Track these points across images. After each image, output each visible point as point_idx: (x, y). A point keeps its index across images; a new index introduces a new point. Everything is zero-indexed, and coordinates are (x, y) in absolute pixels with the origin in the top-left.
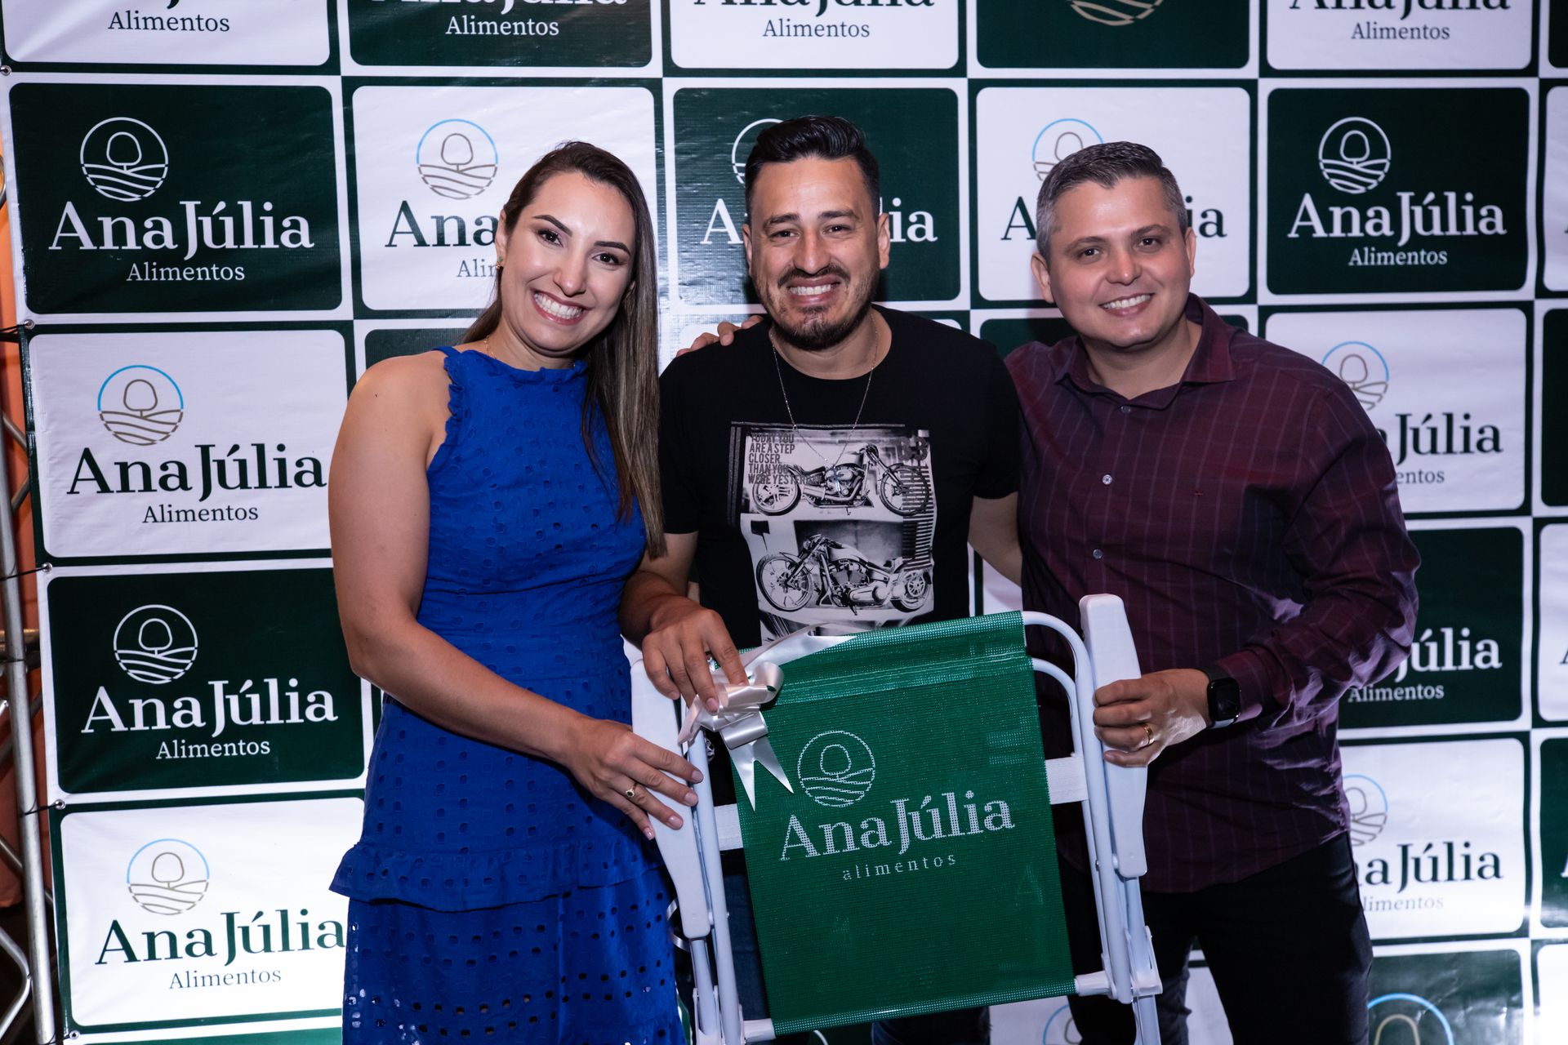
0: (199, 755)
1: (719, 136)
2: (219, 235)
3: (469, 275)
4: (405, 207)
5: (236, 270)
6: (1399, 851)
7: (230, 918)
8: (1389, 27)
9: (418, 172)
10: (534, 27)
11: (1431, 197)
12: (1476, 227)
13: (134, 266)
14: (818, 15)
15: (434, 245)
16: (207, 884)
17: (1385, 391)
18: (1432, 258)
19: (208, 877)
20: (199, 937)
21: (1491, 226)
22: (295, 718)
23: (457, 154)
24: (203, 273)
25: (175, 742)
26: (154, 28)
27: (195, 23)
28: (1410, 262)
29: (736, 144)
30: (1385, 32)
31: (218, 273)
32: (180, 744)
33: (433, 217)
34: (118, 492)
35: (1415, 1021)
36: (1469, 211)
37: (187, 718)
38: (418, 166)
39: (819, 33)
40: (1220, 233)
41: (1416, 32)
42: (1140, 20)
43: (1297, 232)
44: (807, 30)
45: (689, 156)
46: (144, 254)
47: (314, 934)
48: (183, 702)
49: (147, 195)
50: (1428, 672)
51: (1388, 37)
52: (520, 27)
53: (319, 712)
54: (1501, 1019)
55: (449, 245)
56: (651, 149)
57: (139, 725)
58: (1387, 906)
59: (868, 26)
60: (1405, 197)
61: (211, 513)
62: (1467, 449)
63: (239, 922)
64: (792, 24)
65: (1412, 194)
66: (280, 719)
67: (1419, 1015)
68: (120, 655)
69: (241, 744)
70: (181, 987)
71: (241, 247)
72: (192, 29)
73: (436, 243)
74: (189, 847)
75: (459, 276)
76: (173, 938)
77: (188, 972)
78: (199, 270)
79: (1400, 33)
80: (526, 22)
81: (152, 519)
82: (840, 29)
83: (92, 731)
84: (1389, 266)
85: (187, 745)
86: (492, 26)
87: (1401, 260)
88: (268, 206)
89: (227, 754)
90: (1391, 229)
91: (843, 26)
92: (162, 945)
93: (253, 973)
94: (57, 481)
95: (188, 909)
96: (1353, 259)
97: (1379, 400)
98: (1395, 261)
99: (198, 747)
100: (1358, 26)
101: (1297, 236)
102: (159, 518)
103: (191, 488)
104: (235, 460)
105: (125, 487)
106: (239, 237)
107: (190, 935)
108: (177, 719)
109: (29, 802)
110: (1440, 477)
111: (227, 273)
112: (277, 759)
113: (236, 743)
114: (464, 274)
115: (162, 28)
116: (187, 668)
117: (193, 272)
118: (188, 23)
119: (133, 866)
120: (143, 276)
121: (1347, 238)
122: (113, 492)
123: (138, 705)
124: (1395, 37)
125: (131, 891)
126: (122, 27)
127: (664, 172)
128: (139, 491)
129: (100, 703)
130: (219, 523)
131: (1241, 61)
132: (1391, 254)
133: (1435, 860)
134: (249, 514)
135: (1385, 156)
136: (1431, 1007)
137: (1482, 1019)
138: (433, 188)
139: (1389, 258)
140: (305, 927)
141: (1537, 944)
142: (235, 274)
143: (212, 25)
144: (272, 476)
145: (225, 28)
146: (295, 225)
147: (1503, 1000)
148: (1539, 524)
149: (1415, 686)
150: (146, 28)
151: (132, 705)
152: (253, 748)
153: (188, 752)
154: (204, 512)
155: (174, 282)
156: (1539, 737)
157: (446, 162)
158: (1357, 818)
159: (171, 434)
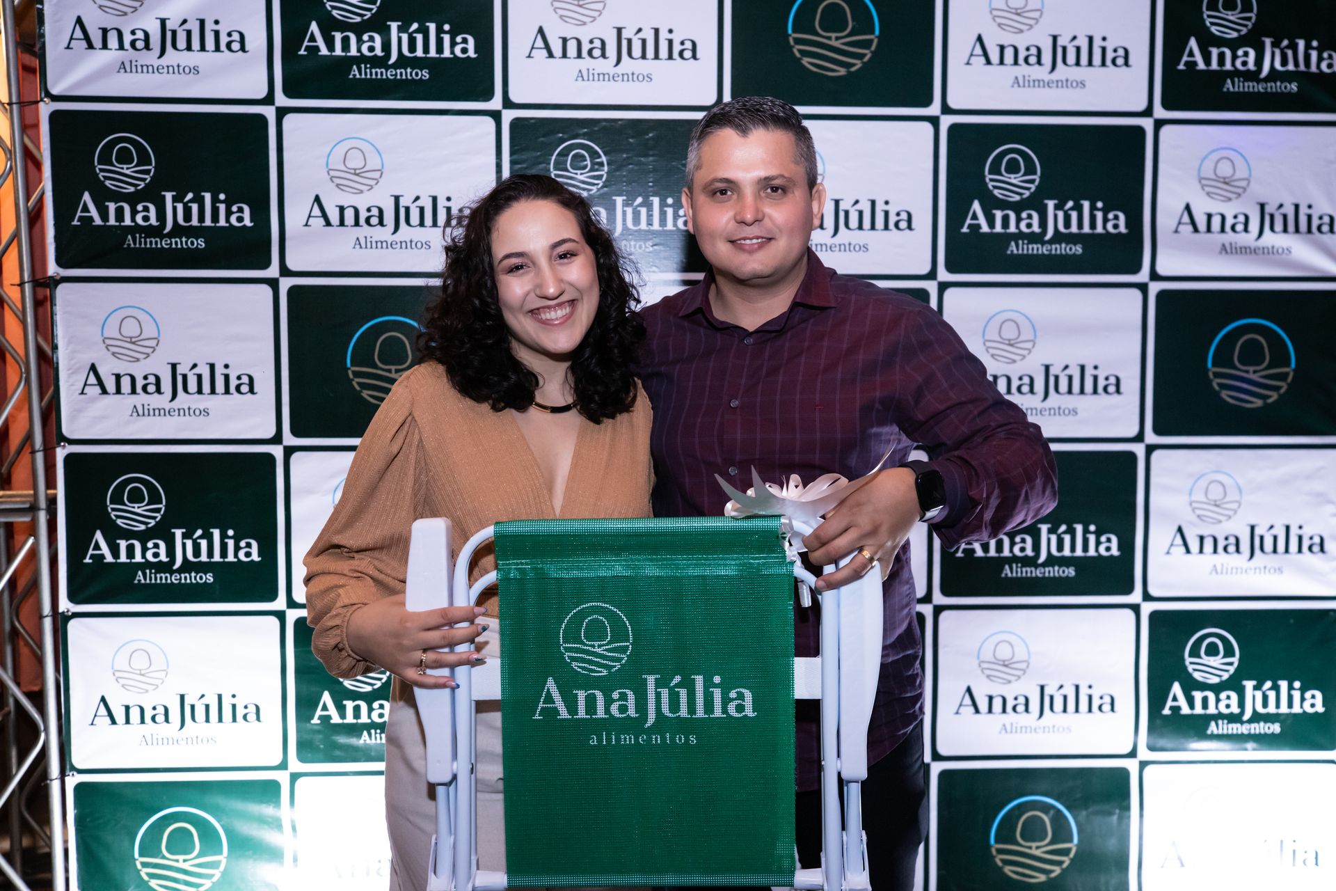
0: (164, 581)
1: (543, 152)
2: (187, 217)
3: (361, 247)
4: (317, 199)
5: (199, 241)
6: (1038, 689)
7: (182, 697)
8: (1039, 78)
9: (327, 173)
10: (411, 73)
11: (1070, 204)
12: (1104, 227)
13: (129, 237)
14: (615, 66)
15: (337, 226)
16: (167, 672)
17: (1033, 347)
18: (1071, 249)
19: (168, 668)
20: (161, 710)
21: (1116, 226)
22: (231, 558)
23: (355, 162)
24: (176, 243)
25: (148, 571)
26: (148, 72)
27: (176, 69)
28: (1053, 252)
29: (554, 158)
30: (1036, 83)
31: (186, 242)
32: (151, 573)
33: (337, 206)
34: (113, 394)
35: (1049, 817)
36: (1099, 215)
37: (156, 555)
38: (328, 169)
39: (616, 79)
40: (910, 227)
41: (1060, 83)
42: (852, 72)
43: (969, 227)
44: (606, 77)
45: (519, 166)
46: (136, 229)
47: (240, 712)
48: (153, 543)
49: (139, 188)
50: (1063, 557)
51: (1039, 87)
52: (401, 73)
54: (1115, 818)
55: (348, 226)
57: (123, 558)
58: (1029, 730)
59: (651, 74)
60: (1051, 204)
61: (177, 411)
62: (1095, 392)
63: (188, 701)
64: (596, 72)
65: (1056, 202)
66: (221, 558)
67: (1052, 812)
68: (111, 509)
69: (193, 574)
70: (147, 744)
71: (203, 225)
72: (174, 73)
73: (338, 224)
74: (154, 646)
75: (354, 248)
76: (142, 710)
77: (152, 735)
78: (173, 240)
79: (1048, 83)
80: (406, 69)
81: (136, 414)
82: (630, 77)
83: (91, 561)
84: (1038, 255)
85: (155, 574)
86: (382, 73)
87: (1047, 250)
88: (222, 197)
89: (183, 581)
90: (1039, 228)
91: (633, 74)
92: (135, 714)
93: (197, 737)
94: (72, 385)
95: (154, 690)
96: (1010, 249)
97: (1029, 354)
98: (1042, 251)
99: (164, 576)
100: (1016, 78)
101: (967, 231)
102: (141, 413)
103: (163, 393)
104: (194, 374)
105: (118, 391)
106: (201, 218)
107: (154, 708)
108: (149, 555)
109: (47, 608)
110: (1075, 412)
111: (192, 243)
112: (217, 586)
113: (190, 574)
114: (358, 246)
115: (153, 72)
116: (157, 520)
117: (169, 242)
118: (171, 69)
119: (117, 657)
120: (135, 244)
121: (1005, 233)
123: (123, 544)
124: (1044, 86)
125: (115, 675)
126: (126, 71)
128: (128, 394)
129: (97, 543)
130: (182, 418)
131: (927, 102)
132: (1040, 246)
133: (1065, 697)
134: (203, 413)
135: (1035, 174)
136: (1061, 807)
137: (1099, 818)
138: (338, 186)
139: (1038, 249)
140: (234, 707)
141: (1143, 765)
142: (198, 244)
143: (187, 70)
144: (220, 386)
145: (196, 72)
146: (241, 210)
147: (1114, 805)
148: (1150, 449)
149: (1053, 566)
150: (142, 72)
151: (119, 544)
152: (201, 578)
153: (156, 579)
154: (172, 410)
155: (157, 248)
156: (1147, 608)
157: (347, 167)
158: (1006, 663)
159: (151, 354)
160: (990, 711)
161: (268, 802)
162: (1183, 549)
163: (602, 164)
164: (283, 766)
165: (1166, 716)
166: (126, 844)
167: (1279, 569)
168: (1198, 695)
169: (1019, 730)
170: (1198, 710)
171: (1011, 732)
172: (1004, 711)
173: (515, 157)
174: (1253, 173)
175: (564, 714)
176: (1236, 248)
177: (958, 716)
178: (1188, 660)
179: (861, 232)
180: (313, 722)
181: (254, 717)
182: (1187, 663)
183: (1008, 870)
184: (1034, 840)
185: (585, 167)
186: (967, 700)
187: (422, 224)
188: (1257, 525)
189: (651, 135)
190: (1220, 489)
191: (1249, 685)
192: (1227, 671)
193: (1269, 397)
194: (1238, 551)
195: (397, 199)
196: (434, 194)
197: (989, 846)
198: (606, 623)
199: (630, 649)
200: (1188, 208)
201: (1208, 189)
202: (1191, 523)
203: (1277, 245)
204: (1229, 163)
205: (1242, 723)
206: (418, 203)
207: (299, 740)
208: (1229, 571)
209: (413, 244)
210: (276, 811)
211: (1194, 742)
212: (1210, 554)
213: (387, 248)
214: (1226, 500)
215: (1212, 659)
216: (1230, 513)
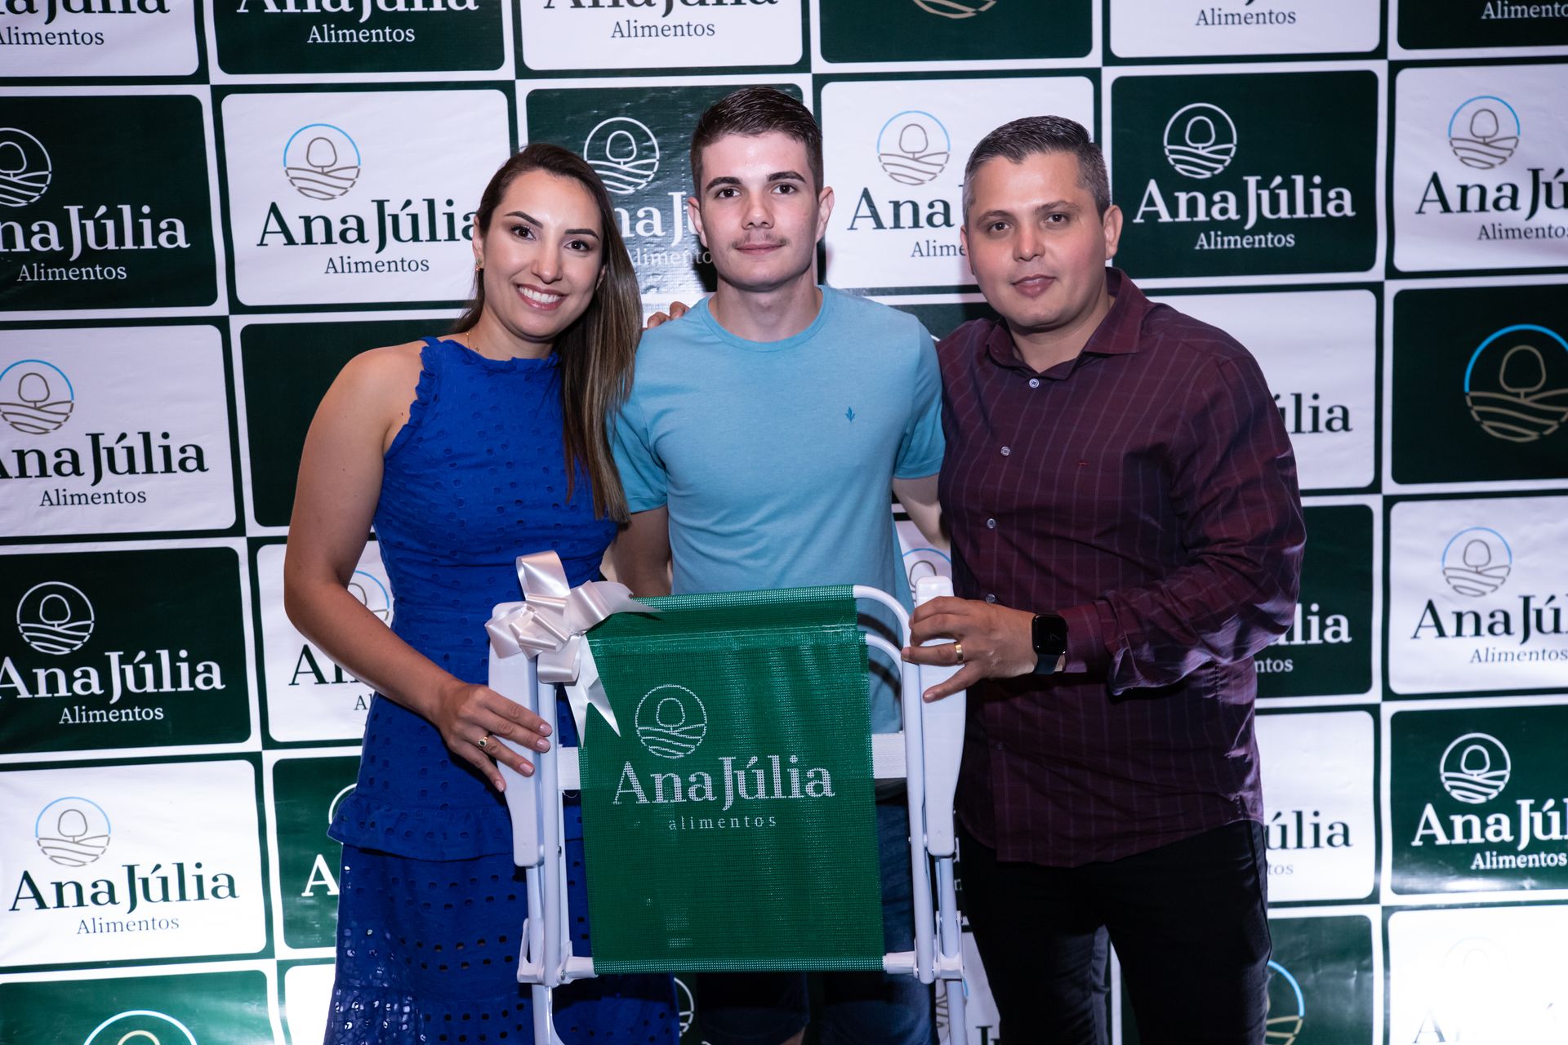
0: (98, 720)
1: (571, 135)
2: (101, 237)
3: (336, 272)
4: (274, 209)
5: (118, 270)
7: (131, 869)
8: (1234, 13)
9: (285, 174)
10: (391, 34)
11: (1278, 180)
12: (1324, 210)
13: (24, 267)
14: (664, 16)
15: (302, 244)
16: (109, 838)
18: (1280, 241)
19: (110, 832)
20: (103, 887)
21: (1339, 208)
22: (185, 686)
23: (321, 156)
24: (88, 273)
25: (76, 708)
26: (33, 43)
28: (1257, 245)
29: (587, 143)
30: (1230, 18)
31: (102, 272)
32: (80, 710)
33: (300, 217)
34: (16, 477)
36: (1317, 194)
37: (86, 686)
38: (286, 169)
39: (666, 33)
41: (1261, 17)
42: (982, 12)
43: (1141, 218)
44: (653, 30)
46: (32, 256)
47: (208, 886)
48: (82, 671)
49: (32, 201)
50: (1278, 648)
51: (1233, 23)
52: (378, 35)
53: (208, 681)
54: (1353, 981)
55: (316, 244)
57: (43, 692)
59: (713, 26)
60: (1252, 181)
61: (103, 497)
62: (1315, 429)
63: (139, 873)
64: (639, 25)
65: (1259, 178)
66: (172, 687)
67: (1270, 977)
68: (23, 628)
70: (88, 932)
71: (122, 248)
72: (69, 43)
73: (304, 242)
74: (90, 805)
75: (327, 272)
76: (79, 888)
77: (94, 919)
78: (83, 270)
79: (1245, 18)
80: (383, 29)
81: (48, 503)
82: (685, 29)
84: (1236, 250)
85: (87, 711)
86: (351, 35)
87: (1248, 244)
88: (146, 209)
89: (124, 719)
90: (1238, 213)
91: (689, 26)
92: (69, 894)
93: (153, 920)
95: (93, 861)
96: (1199, 243)
98: (1242, 244)
99: (98, 713)
100: (1203, 12)
101: (1142, 221)
102: (55, 501)
103: (83, 474)
104: (123, 448)
105: (23, 473)
106: (120, 240)
107: (95, 885)
108: (77, 687)
111: (110, 273)
112: (170, 725)
113: (132, 709)
114: (331, 270)
115: (41, 43)
116: (85, 640)
117: (78, 272)
118: (65, 37)
119: (41, 820)
120: (32, 276)
121: (1192, 222)
122: (11, 477)
123: (41, 674)
124: (1240, 23)
125: (39, 845)
126: (3, 43)
128: (36, 477)
129: (6, 673)
130: (110, 506)
131: (1084, 49)
132: (1238, 238)
133: (1284, 828)
134: (137, 498)
135: (1231, 141)
136: (1281, 969)
137: (1332, 981)
138: (300, 189)
139: (1236, 241)
140: (200, 879)
141: (1388, 911)
142: (117, 274)
143: (87, 39)
144: (158, 462)
145: (99, 42)
146: (172, 227)
147: (1353, 963)
148: (1390, 502)
149: (1265, 660)
150: (26, 43)
151: (35, 674)
152: (148, 714)
153: (88, 717)
154: (96, 496)
155: (62, 281)
156: (1389, 709)
157: (312, 165)
159: (63, 423)
161: (250, 1000)
162: (1435, 631)
163: (652, 149)
164: (268, 952)
165: (1418, 848)
167: (1562, 653)
168: (1458, 821)
170: (1459, 839)
174: (1521, 131)
176: (1500, 231)
178: (1444, 775)
180: (303, 895)
181: (227, 891)
182: (1443, 779)
185: (630, 153)
187: (416, 237)
188: (1533, 596)
190: (1483, 550)
191: (1525, 805)
192: (1496, 787)
193: (1547, 427)
194: (1507, 631)
195: (381, 205)
196: (430, 197)
200: (1435, 179)
201: (1461, 153)
202: (1444, 597)
203: (1555, 226)
204: (1490, 117)
205: (1517, 854)
206: (409, 210)
207: (288, 918)
208: (1497, 657)
209: (406, 264)
210: (260, 1008)
211: (1454, 880)
212: (1471, 636)
213: (371, 271)
214: (1490, 566)
215: (1475, 772)
216: (1497, 582)
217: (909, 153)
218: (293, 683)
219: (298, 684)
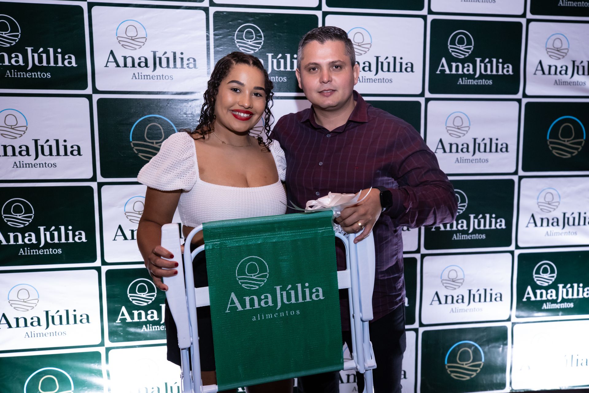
0: (35, 254)
1: (230, 30)
2: (40, 61)
3: (136, 79)
4: (112, 52)
5: (47, 74)
6: (468, 292)
7: (47, 313)
9: (116, 39)
11: (487, 60)
12: (503, 72)
13: (8, 71)
15: (123, 67)
16: (38, 300)
17: (469, 130)
18: (487, 82)
19: (39, 297)
20: (36, 319)
21: (508, 71)
22: (71, 240)
23: (132, 33)
24: (35, 75)
25: (26, 249)
28: (479, 84)
31: (40, 75)
32: (27, 250)
33: (122, 56)
34: (3, 156)
35: (471, 350)
36: (500, 65)
37: (30, 240)
38: (117, 37)
40: (412, 71)
41: (484, 0)
43: (440, 71)
45: (219, 37)
46: (12, 67)
47: (78, 318)
48: (28, 234)
49: (12, 45)
50: (480, 230)
51: (474, 1)
53: (80, 239)
54: (501, 349)
55: (128, 67)
56: (204, 33)
57: (12, 242)
58: (463, 310)
60: (478, 60)
61: (39, 165)
62: (496, 151)
63: (50, 314)
65: (481, 59)
66: (65, 241)
67: (473, 348)
68: (4, 216)
69: (51, 250)
70: (29, 337)
71: (49, 65)
74: (31, 287)
75: (132, 79)
76: (25, 320)
77: (31, 332)
78: (33, 73)
81: (16, 166)
84: (472, 85)
85: (30, 250)
87: (476, 83)
88: (59, 50)
89: (45, 253)
90: (473, 71)
92: (21, 322)
93: (56, 332)
95: (31, 309)
96: (459, 82)
97: (467, 133)
98: (474, 83)
99: (35, 251)
101: (439, 73)
102: (18, 166)
104: (47, 145)
105: (6, 154)
106: (48, 62)
107: (32, 319)
108: (26, 240)
110: (487, 161)
111: (44, 75)
112: (64, 255)
113: (49, 249)
114: (134, 78)
116: (30, 222)
117: (31, 74)
119: (10, 293)
120: (11, 75)
121: (457, 74)
123: (12, 235)
124: (476, 2)
125: (9, 303)
127: (209, 42)
128: (11, 156)
130: (41, 168)
131: (421, 8)
132: (473, 80)
133: (480, 295)
134: (53, 165)
135: (471, 45)
136: (477, 345)
137: (494, 349)
138: (123, 45)
139: (472, 82)
140: (75, 316)
141: (514, 324)
142: (47, 76)
144: (62, 151)
146: (70, 58)
147: (501, 343)
148: (521, 178)
149: (476, 234)
151: (9, 235)
152: (55, 251)
153: (30, 252)
154: (36, 164)
155: (24, 78)
156: (517, 252)
157: (128, 36)
158: (454, 280)
159: (23, 135)
160: (446, 303)
161: (94, 363)
162: (534, 225)
163: (261, 36)
164: (102, 344)
165: (525, 302)
166: (20, 387)
167: (575, 233)
168: (538, 292)
169: (459, 311)
170: (539, 298)
171: (455, 312)
172: (452, 302)
173: (216, 32)
174: (570, 46)
175: (240, 308)
176: (561, 82)
177: (431, 305)
178: (535, 276)
179: (389, 73)
180: (117, 322)
181: (86, 320)
182: (534, 277)
183: (453, 375)
184: (464, 361)
185: (252, 38)
186: (436, 298)
187: (168, 66)
188: (567, 213)
189: (285, 22)
190: (551, 196)
191: (561, 286)
192: (551, 280)
193: (574, 153)
194: (558, 225)
195: (155, 53)
196: (174, 51)
197: (444, 365)
198: (257, 265)
199: (268, 275)
200: (540, 63)
201: (550, 54)
202: (537, 212)
203: (579, 81)
204: (559, 40)
205: (557, 303)
206: (166, 55)
207: (110, 331)
208: (554, 234)
209: (164, 77)
210: (99, 366)
211: (536, 313)
212: (546, 226)
213: (150, 79)
214: (553, 201)
215: (545, 275)
216: (555, 207)
217: (357, 43)
218: (114, 240)
219: (116, 240)
